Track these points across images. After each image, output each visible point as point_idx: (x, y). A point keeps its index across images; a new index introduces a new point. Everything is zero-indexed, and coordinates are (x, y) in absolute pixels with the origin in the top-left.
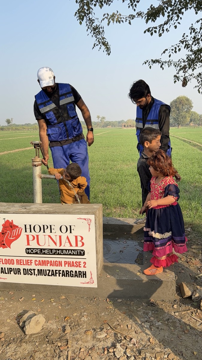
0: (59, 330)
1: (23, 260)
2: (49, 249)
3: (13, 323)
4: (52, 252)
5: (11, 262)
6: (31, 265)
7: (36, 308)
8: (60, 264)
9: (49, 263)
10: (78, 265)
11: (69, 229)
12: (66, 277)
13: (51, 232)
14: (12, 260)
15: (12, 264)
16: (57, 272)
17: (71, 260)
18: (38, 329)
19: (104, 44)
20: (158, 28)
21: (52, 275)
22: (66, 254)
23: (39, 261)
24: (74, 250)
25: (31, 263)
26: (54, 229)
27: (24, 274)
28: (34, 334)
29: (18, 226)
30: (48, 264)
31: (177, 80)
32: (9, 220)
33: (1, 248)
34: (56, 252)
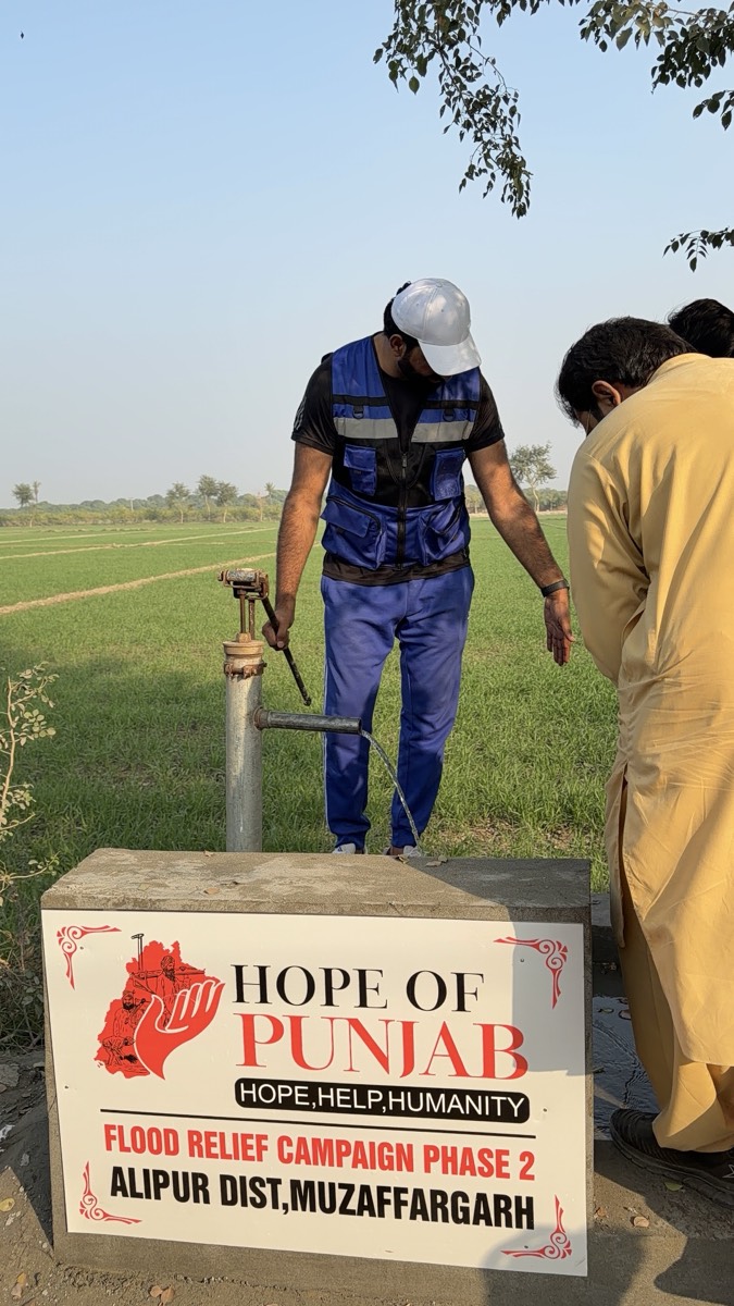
1: (222, 1135)
2: (352, 1087)
4: (362, 1099)
5: (165, 1142)
6: (260, 1158)
8: (404, 1158)
9: (347, 1153)
10: (495, 1164)
11: (454, 992)
12: (430, 1223)
13: (363, 1003)
14: (167, 1131)
15: (168, 1152)
16: (387, 1196)
17: (461, 1142)
19: (507, 166)
21: (361, 1209)
22: (436, 1110)
23: (302, 1141)
24: (474, 1094)
25: (261, 1148)
26: (377, 989)
27: (225, 1202)
29: (203, 972)
30: (344, 1159)
32: (159, 941)
33: (120, 1074)
34: (385, 1101)
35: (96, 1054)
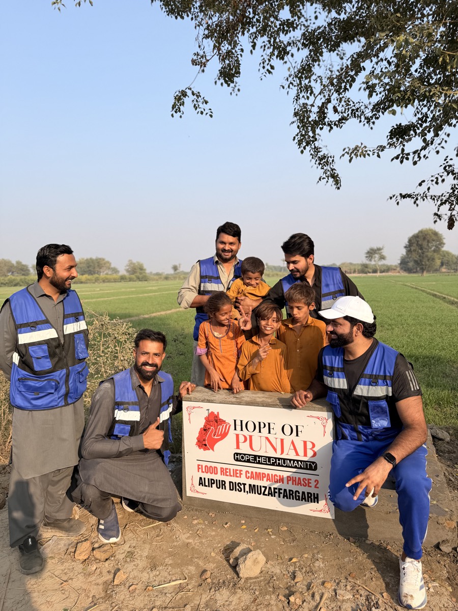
0: (285, 576)
1: (230, 469)
2: (266, 457)
3: (220, 558)
4: (269, 461)
5: (214, 470)
6: (240, 477)
7: (249, 540)
8: (281, 480)
9: (265, 477)
10: (307, 483)
11: (295, 431)
12: (289, 500)
13: (269, 433)
14: (215, 467)
15: (215, 474)
17: (297, 475)
18: (256, 571)
19: (332, 176)
21: (269, 494)
22: (290, 465)
23: (252, 472)
24: (301, 461)
25: (241, 474)
26: (273, 429)
27: (230, 489)
28: (251, 578)
29: (225, 421)
30: (264, 479)
31: (438, 220)
32: (213, 411)
34: (276, 462)
35: (196, 443)
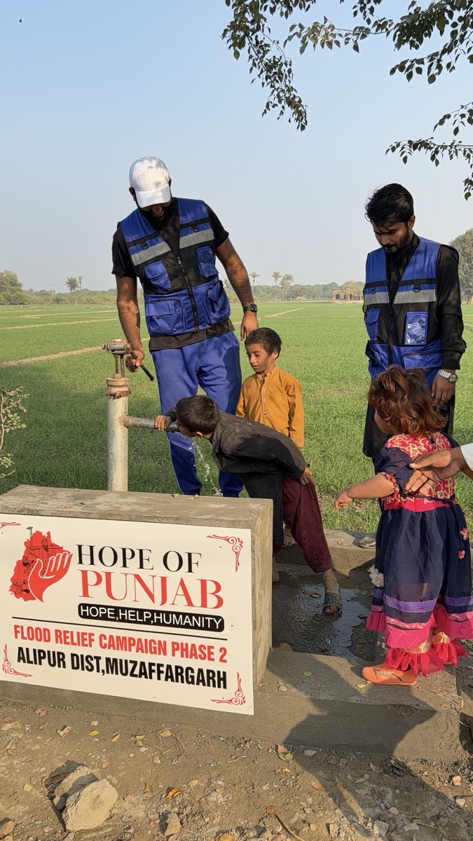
0: (152, 824)
1: (72, 633)
2: (136, 609)
3: (38, 794)
4: (141, 616)
5: (43, 635)
6: (91, 646)
7: (98, 757)
8: (162, 648)
9: (134, 645)
10: (207, 654)
11: (186, 562)
12: (175, 683)
13: (141, 567)
14: (45, 630)
15: (45, 641)
16: (153, 668)
17: (190, 641)
18: (98, 818)
19: (290, 102)
20: (426, 61)
21: (141, 674)
22: (178, 623)
23: (111, 637)
24: (197, 616)
25: (91, 640)
26: (148, 560)
27: (73, 668)
28: (88, 831)
29: (62, 548)
30: (132, 647)
32: (40, 531)
33: (21, 599)
34: (152, 618)
35: (9, 588)
